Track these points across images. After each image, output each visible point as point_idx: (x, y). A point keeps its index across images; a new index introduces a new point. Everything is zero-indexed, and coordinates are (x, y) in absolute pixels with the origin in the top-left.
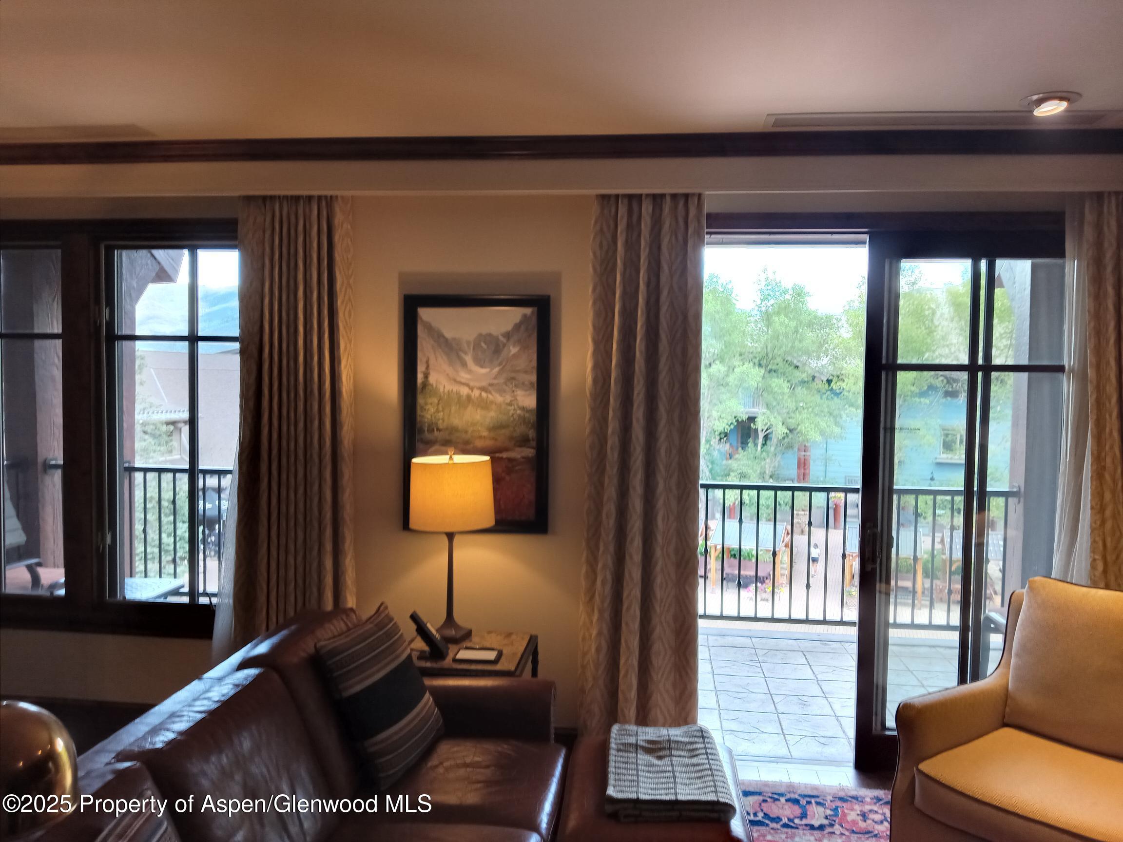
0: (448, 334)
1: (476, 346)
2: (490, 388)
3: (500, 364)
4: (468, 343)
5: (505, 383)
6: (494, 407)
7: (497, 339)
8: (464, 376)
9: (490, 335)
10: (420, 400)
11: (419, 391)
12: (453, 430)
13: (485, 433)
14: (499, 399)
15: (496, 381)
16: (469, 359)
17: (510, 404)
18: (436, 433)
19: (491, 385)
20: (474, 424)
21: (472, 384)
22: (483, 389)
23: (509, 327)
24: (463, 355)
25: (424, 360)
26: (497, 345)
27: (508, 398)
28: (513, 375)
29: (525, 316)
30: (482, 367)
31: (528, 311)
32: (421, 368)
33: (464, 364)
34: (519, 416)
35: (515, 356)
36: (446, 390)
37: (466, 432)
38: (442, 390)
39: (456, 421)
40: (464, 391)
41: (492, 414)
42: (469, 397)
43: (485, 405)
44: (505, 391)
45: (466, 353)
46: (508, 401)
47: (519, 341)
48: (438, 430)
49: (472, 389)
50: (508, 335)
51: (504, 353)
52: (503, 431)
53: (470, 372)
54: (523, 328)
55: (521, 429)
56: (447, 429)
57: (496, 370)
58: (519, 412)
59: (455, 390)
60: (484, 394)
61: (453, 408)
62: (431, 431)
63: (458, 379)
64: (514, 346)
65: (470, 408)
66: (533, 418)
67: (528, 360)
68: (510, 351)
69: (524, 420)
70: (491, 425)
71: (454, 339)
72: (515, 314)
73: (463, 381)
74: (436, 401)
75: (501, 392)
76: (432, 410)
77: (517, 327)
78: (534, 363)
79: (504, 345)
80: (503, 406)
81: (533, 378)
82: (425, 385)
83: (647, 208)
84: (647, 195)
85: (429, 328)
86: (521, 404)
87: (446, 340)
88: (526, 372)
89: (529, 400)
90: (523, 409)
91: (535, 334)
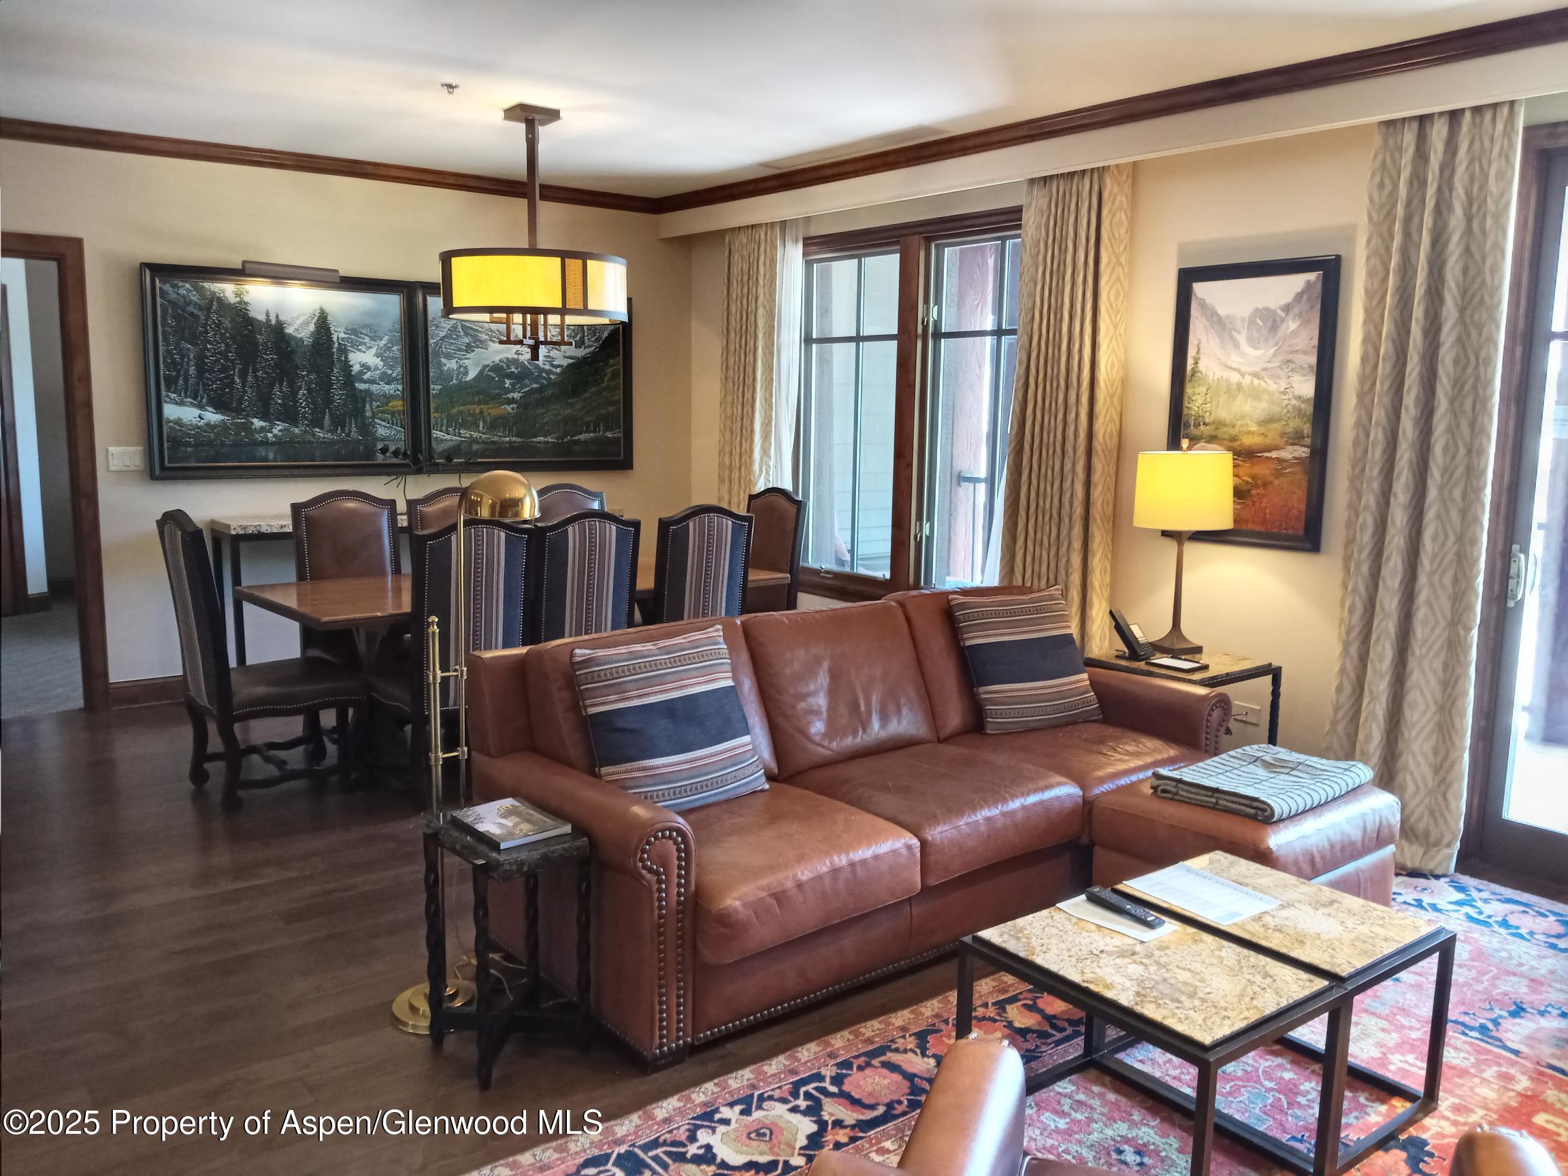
0: (1222, 311)
1: (1252, 322)
2: (1263, 374)
3: (1276, 344)
4: (1243, 319)
5: (1280, 367)
6: (1266, 397)
7: (1274, 312)
8: (1235, 360)
9: (1267, 309)
10: (1189, 390)
11: (1188, 378)
12: (1220, 424)
13: (1254, 428)
14: (1272, 386)
15: (1270, 365)
16: (1242, 339)
17: (1284, 393)
18: (1202, 427)
19: (1265, 369)
20: (1243, 417)
21: (1244, 369)
22: (1255, 375)
23: (1289, 298)
24: (1235, 334)
25: (1196, 343)
26: (1275, 321)
27: (1283, 385)
28: (1290, 357)
29: (1308, 282)
30: (1256, 348)
31: (1312, 276)
32: (1191, 352)
33: (1237, 346)
34: (1294, 407)
35: (1295, 333)
36: (1216, 377)
37: (1234, 426)
38: (1211, 378)
39: (1223, 414)
40: (1235, 377)
41: (1264, 405)
42: (1239, 386)
43: (1255, 394)
44: (1279, 377)
45: (1239, 332)
46: (1282, 389)
47: (1300, 315)
48: (1205, 424)
49: (1243, 375)
50: (1287, 308)
51: (1283, 328)
52: (1274, 426)
53: (1243, 354)
54: (1305, 296)
55: (1295, 424)
56: (1214, 422)
57: (1272, 351)
58: (1294, 402)
59: (1225, 377)
60: (1256, 381)
61: (1222, 399)
62: (1197, 425)
63: (1230, 364)
64: (1293, 322)
65: (1240, 397)
66: (1309, 409)
67: (1306, 338)
68: (1288, 327)
69: (1299, 413)
70: (1262, 419)
71: (1228, 317)
72: (1297, 282)
73: (1234, 366)
74: (1203, 389)
75: (1275, 377)
76: (1200, 401)
77: (1299, 297)
78: (1315, 342)
79: (1283, 321)
80: (1277, 395)
81: (1313, 359)
82: (1194, 372)
84: (1441, 114)
85: (1203, 305)
86: (1298, 392)
87: (1220, 318)
88: (1305, 353)
89: (1306, 387)
90: (1299, 398)
91: (1318, 306)
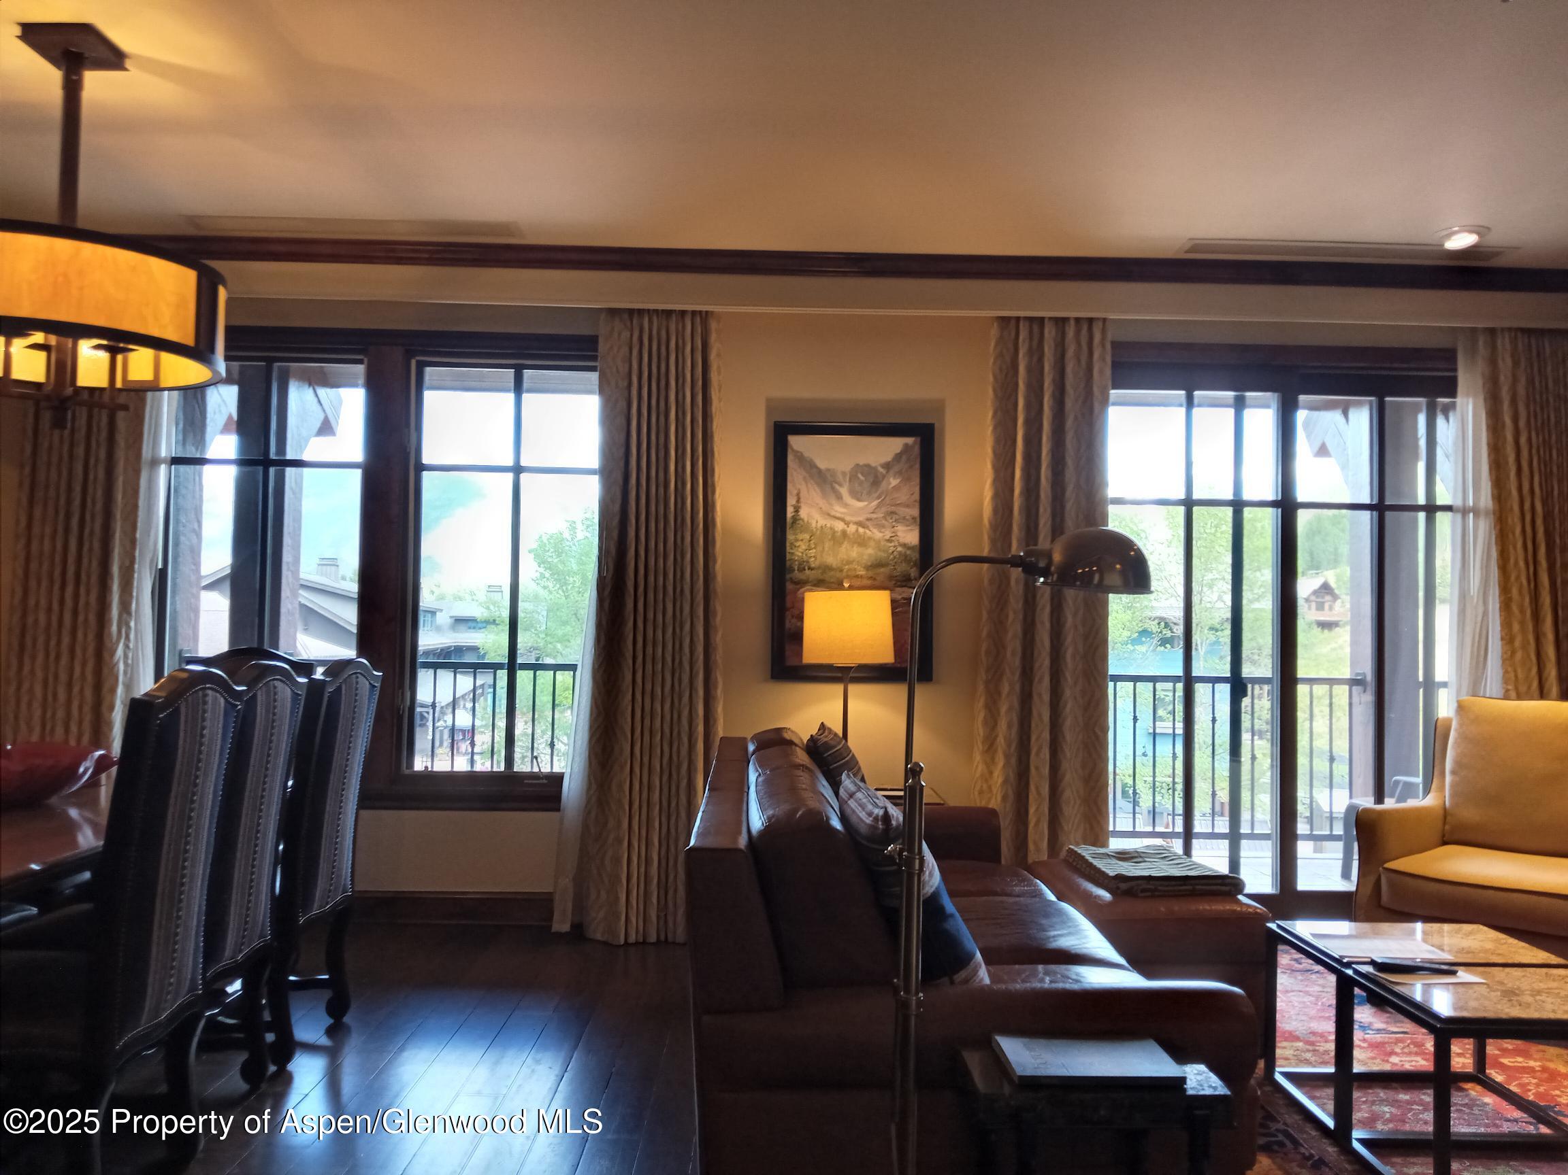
0: (822, 465)
1: (853, 477)
2: (868, 523)
3: (878, 498)
4: (844, 474)
5: (884, 518)
6: (872, 543)
7: (875, 469)
8: (838, 510)
9: (868, 466)
10: (790, 537)
11: (788, 526)
12: (826, 568)
13: (862, 572)
14: (878, 535)
15: (874, 516)
16: (844, 491)
17: (889, 541)
18: (807, 572)
19: (868, 519)
20: (849, 562)
21: (848, 518)
22: (860, 524)
23: (889, 458)
24: (837, 487)
25: (795, 492)
26: (876, 477)
27: (888, 534)
28: (893, 509)
29: (906, 445)
30: (859, 500)
31: (910, 440)
32: (791, 501)
33: (839, 497)
34: (900, 553)
35: (896, 488)
36: (819, 525)
37: (841, 571)
38: (814, 525)
39: (830, 560)
40: (839, 526)
41: (870, 551)
42: (844, 533)
43: (862, 542)
44: (883, 526)
45: (841, 485)
46: (887, 537)
47: (900, 473)
48: (810, 568)
49: (847, 524)
50: (887, 466)
51: (884, 484)
52: (882, 570)
53: (846, 505)
54: (904, 458)
55: (903, 568)
56: (819, 568)
57: (875, 503)
58: (899, 549)
59: (828, 525)
60: (861, 530)
61: (827, 545)
62: (802, 570)
63: (833, 513)
64: (894, 478)
65: (845, 545)
66: (915, 556)
67: (910, 493)
68: (890, 484)
69: (906, 559)
70: (869, 564)
71: (828, 470)
72: (895, 444)
73: (838, 515)
74: (807, 536)
75: (880, 527)
76: (804, 547)
77: (898, 457)
78: (917, 496)
79: (884, 477)
80: (882, 543)
81: (915, 512)
82: (796, 519)
83: (1049, 332)
84: (1050, 319)
85: (801, 458)
86: (902, 540)
87: (820, 471)
88: (908, 506)
89: (911, 536)
90: (904, 545)
91: (918, 466)
